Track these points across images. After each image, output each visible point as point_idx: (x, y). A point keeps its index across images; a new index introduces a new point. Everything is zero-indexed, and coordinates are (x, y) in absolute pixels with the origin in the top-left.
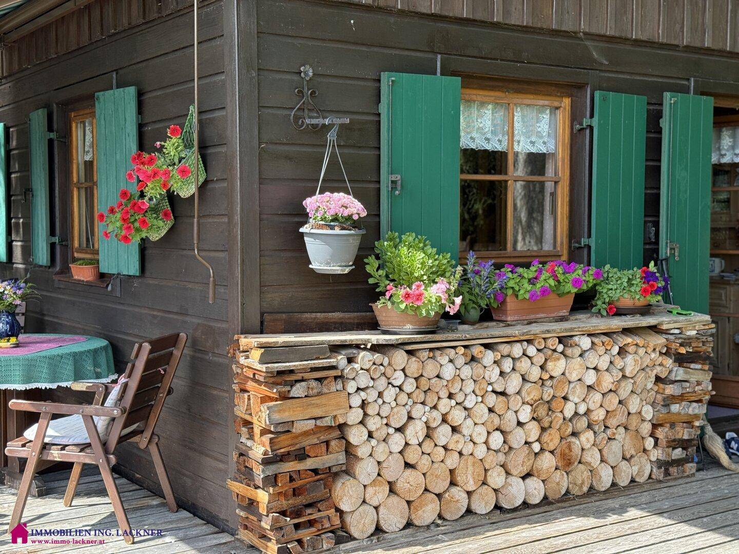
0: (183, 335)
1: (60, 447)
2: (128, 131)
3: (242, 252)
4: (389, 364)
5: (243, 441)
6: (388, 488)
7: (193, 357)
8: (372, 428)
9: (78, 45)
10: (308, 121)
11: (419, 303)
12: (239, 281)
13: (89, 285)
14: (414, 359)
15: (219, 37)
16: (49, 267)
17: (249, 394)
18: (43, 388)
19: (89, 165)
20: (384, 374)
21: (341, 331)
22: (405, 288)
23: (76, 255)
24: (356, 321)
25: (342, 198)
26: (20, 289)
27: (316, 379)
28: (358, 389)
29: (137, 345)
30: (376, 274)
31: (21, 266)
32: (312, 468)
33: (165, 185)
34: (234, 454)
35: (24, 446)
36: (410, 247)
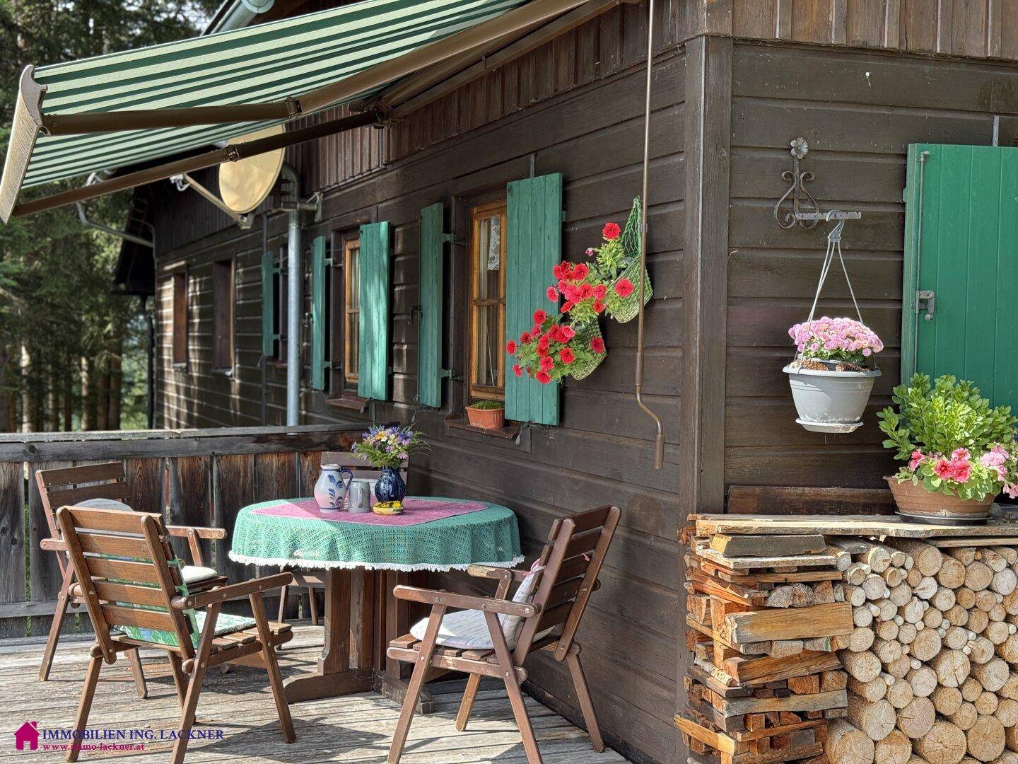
0: (615, 509)
1: (455, 652)
2: (548, 232)
3: (701, 400)
4: (915, 567)
5: (698, 663)
6: (910, 749)
7: (628, 541)
8: (888, 658)
9: (487, 119)
10: (798, 216)
11: (962, 480)
12: (696, 438)
13: (490, 435)
14: (953, 561)
15: (677, 104)
16: (439, 409)
17: (708, 598)
18: (433, 571)
19: (494, 276)
20: (906, 581)
21: (840, 514)
22: (939, 457)
23: (473, 394)
24: (862, 501)
25: (848, 325)
26: (406, 438)
27: (805, 583)
28: (867, 600)
29: (556, 522)
30: (896, 435)
31: (403, 406)
32: (799, 710)
33: (598, 306)
34: (685, 679)
35: (410, 646)
36: (947, 396)
